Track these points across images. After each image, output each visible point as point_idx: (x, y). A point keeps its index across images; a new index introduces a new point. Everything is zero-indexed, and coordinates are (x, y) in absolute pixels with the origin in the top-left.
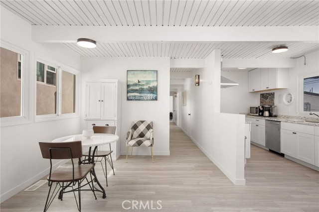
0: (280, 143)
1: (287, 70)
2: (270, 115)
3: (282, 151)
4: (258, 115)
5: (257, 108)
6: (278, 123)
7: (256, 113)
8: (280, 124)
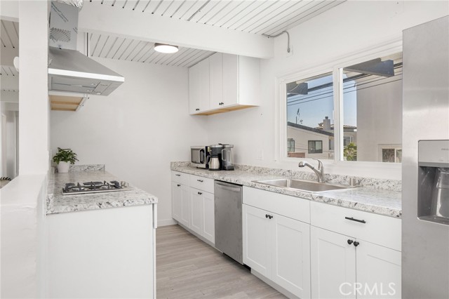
0: (241, 239)
1: (257, 62)
2: (222, 167)
3: (245, 261)
4: (204, 166)
5: (202, 150)
6: (238, 189)
7: (202, 162)
8: (241, 192)
